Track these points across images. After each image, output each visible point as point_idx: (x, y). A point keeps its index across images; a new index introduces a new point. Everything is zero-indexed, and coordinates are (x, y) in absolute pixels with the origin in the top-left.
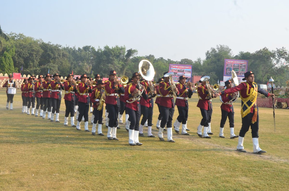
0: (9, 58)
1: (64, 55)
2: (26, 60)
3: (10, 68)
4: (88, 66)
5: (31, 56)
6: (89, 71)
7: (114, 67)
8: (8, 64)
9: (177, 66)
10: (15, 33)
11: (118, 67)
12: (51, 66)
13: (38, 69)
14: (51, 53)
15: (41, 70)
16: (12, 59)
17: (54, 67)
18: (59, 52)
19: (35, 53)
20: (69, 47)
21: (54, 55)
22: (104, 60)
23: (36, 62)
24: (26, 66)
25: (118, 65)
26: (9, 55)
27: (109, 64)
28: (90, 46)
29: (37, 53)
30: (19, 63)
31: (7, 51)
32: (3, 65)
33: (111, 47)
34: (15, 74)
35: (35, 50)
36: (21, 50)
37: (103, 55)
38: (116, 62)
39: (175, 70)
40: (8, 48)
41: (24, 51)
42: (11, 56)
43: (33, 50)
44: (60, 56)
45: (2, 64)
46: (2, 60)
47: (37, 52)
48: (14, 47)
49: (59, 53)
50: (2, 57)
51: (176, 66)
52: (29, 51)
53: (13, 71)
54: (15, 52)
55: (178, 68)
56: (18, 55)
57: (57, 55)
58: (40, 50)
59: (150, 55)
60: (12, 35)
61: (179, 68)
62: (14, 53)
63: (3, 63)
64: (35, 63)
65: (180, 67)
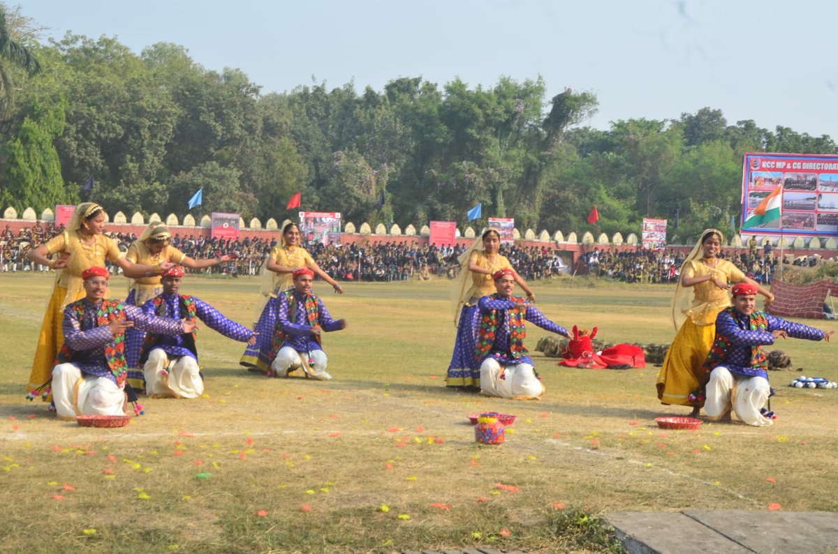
0: (40, 144)
1: (271, 129)
2: (113, 151)
3: (46, 184)
4: (370, 174)
5: (134, 138)
6: (373, 192)
7: (486, 175)
8: (39, 169)
9: (784, 164)
10: (82, 37)
11: (501, 172)
12: (210, 176)
13: (157, 190)
14: (216, 121)
15: (170, 193)
16: (53, 151)
17: (221, 178)
18: (248, 117)
19: (148, 123)
20: (323, 85)
21: (229, 129)
22: (444, 144)
23: (153, 161)
24: (114, 176)
25: (504, 165)
26: (41, 132)
27: (464, 162)
28: (417, 81)
29: (158, 122)
30: (83, 164)
31: (36, 117)
32: (18, 174)
33: (471, 87)
34: (63, 210)
35: (148, 110)
36: (93, 110)
37: (438, 122)
38: (495, 150)
39: (770, 180)
40: (40, 105)
41: (101, 117)
42: (49, 138)
43: (140, 112)
44: (250, 130)
45: (14, 171)
46: (16, 153)
47: (156, 119)
48: (63, 100)
49: (246, 120)
50: (15, 141)
51: (776, 161)
52: (123, 113)
53: (57, 196)
54: (68, 120)
55: (784, 170)
56: (77, 132)
57: (240, 126)
58: (169, 109)
59: (704, 112)
60: (72, 46)
61: (791, 170)
62: (64, 124)
63: (17, 165)
64: (149, 163)
65: (797, 165)
